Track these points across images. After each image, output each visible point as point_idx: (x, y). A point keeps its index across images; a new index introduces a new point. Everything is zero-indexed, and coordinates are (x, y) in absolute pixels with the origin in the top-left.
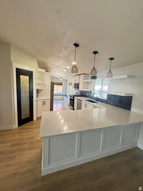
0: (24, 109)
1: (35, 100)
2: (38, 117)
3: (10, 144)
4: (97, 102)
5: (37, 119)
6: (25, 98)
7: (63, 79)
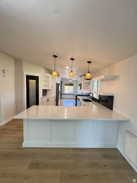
0: (32, 103)
1: (41, 98)
3: (17, 126)
4: (92, 101)
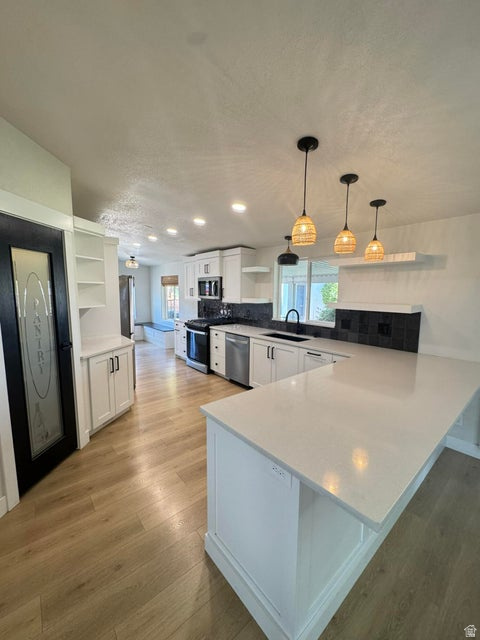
1: (82, 359)
2: (95, 427)
5: (91, 437)
6: (40, 355)
7: (140, 265)
